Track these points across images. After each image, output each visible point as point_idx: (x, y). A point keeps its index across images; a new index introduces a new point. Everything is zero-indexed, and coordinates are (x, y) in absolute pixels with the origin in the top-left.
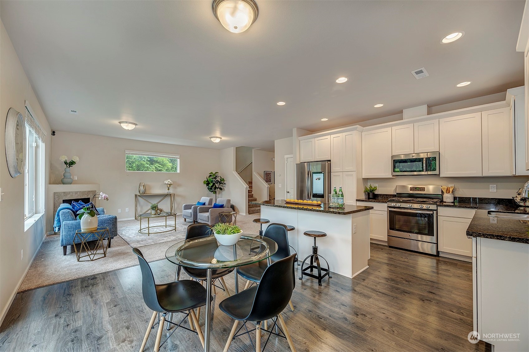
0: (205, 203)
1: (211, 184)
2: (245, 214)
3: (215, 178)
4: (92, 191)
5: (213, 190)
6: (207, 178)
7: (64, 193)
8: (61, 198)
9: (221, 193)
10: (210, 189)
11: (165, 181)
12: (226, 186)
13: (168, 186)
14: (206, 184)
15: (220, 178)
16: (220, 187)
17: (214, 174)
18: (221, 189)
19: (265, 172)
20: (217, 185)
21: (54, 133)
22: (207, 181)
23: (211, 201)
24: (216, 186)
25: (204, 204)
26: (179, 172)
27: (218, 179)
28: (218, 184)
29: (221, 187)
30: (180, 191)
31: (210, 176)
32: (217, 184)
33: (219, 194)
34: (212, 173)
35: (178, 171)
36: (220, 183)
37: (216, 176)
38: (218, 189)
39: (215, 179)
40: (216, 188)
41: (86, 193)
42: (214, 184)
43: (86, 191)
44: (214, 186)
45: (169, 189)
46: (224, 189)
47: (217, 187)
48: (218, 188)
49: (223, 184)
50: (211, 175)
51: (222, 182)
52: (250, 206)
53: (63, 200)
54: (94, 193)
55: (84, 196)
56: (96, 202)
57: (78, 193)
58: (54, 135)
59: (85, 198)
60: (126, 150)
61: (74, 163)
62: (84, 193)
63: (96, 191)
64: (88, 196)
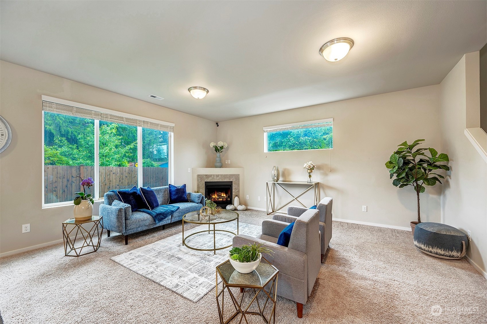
1: (395, 169)
4: (234, 175)
7: (206, 175)
8: (203, 180)
10: (397, 181)
13: (309, 171)
22: (391, 162)
34: (404, 143)
37: (419, 150)
41: (228, 176)
45: (310, 176)
53: (205, 182)
54: (237, 177)
55: (225, 179)
56: (239, 187)
57: (220, 176)
58: (218, 126)
59: (226, 181)
60: (263, 128)
61: (222, 148)
62: (225, 176)
63: (239, 175)
64: (230, 179)
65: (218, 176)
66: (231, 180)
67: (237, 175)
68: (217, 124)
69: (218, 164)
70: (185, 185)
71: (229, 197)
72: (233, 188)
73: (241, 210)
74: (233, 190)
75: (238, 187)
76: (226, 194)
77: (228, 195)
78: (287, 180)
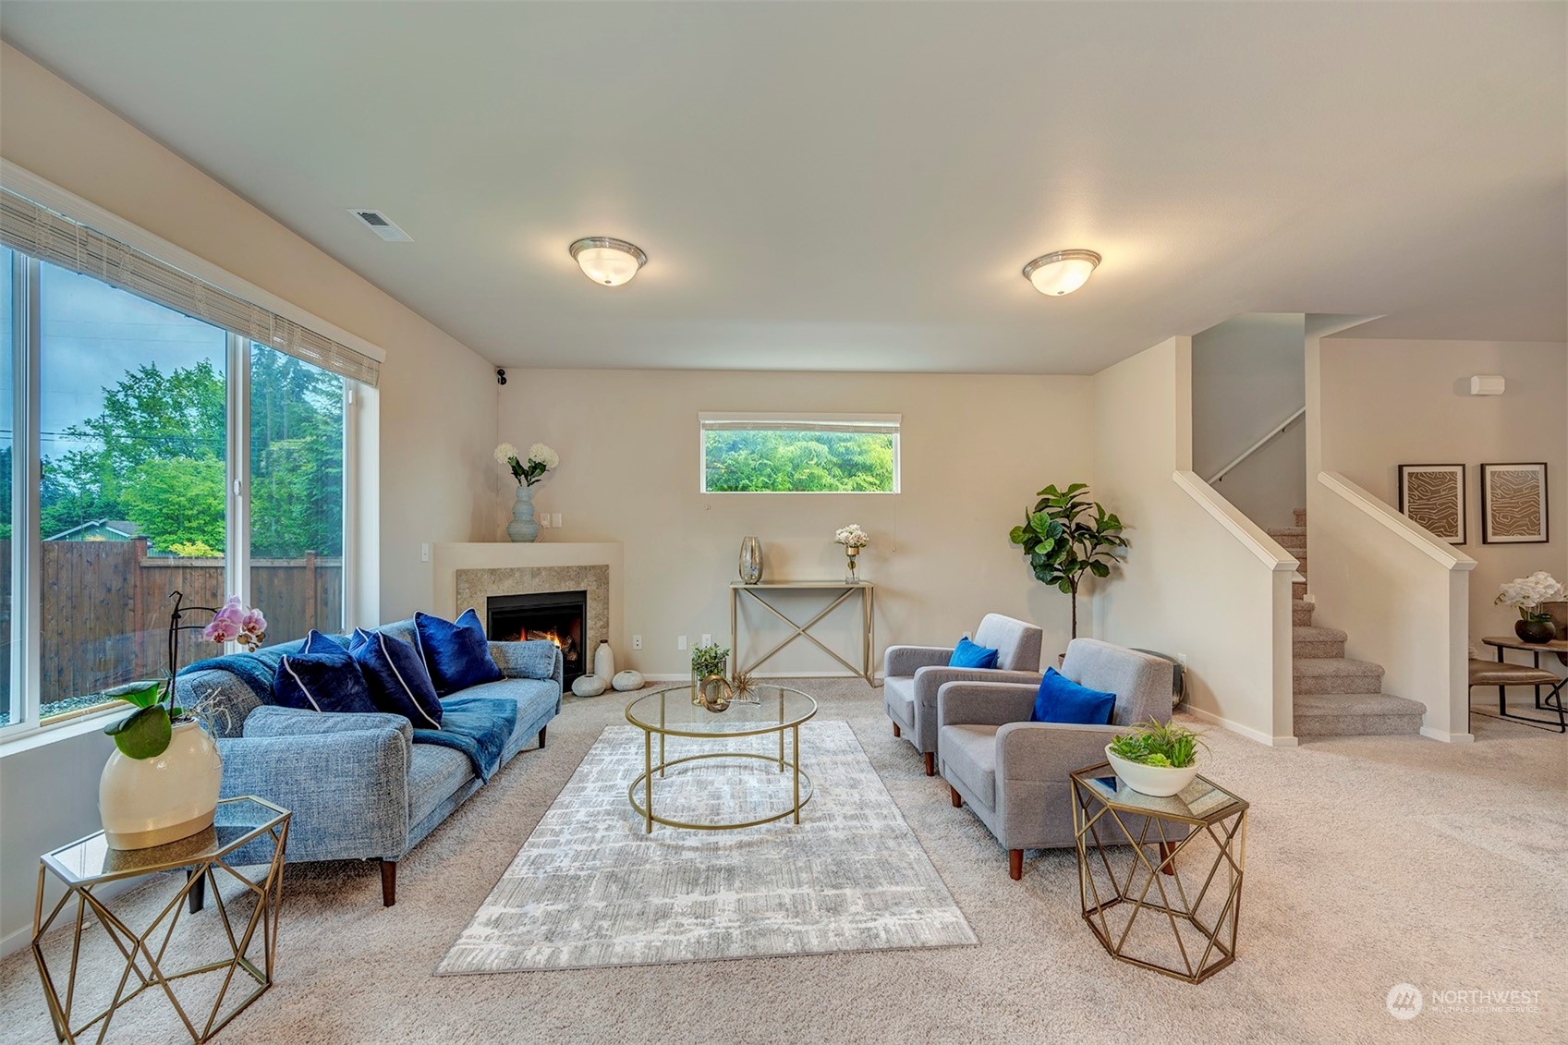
0: (994, 654)
1: (1048, 545)
2: (1266, 738)
3: (1069, 514)
4: (593, 567)
5: (1056, 574)
6: (1027, 515)
7: (493, 572)
8: (481, 591)
9: (1104, 589)
10: (1044, 569)
11: (838, 532)
12: (1132, 553)
13: (851, 551)
14: (1025, 543)
15: (1094, 512)
16: (1097, 557)
17: (1063, 495)
18: (1101, 569)
19: (1406, 471)
20: (1077, 547)
21: (502, 376)
22: (1028, 529)
23: (1031, 644)
24: (1072, 553)
25: (990, 660)
26: (899, 492)
27: (1087, 518)
28: (1087, 543)
29: (1102, 559)
30: (902, 572)
31: (1044, 504)
32: (1082, 542)
33: (1092, 590)
34: (1051, 489)
35: (896, 488)
36: (1097, 539)
37: (1074, 506)
38: (1082, 568)
39: (1066, 521)
40: (1072, 561)
41: (573, 574)
42: (1060, 544)
43: (571, 567)
44: (1063, 556)
45: (852, 565)
46: (1117, 569)
47: (1081, 557)
48: (1083, 564)
49: (1113, 543)
50: (1048, 499)
51: (1108, 533)
52: (1303, 687)
53: (488, 598)
54: (601, 573)
55: (563, 584)
56: (608, 608)
57: (543, 573)
58: (503, 381)
59: (567, 590)
60: (700, 413)
61: (539, 467)
62: (563, 572)
63: (607, 566)
64: (578, 583)
65: (536, 572)
66: (582, 585)
67: (600, 567)
68: (501, 373)
69: (525, 529)
70: (473, 610)
71: (573, 647)
72: (588, 614)
73: (631, 688)
74: (589, 623)
75: (606, 612)
76: (562, 637)
77: (570, 641)
78: (777, 578)
